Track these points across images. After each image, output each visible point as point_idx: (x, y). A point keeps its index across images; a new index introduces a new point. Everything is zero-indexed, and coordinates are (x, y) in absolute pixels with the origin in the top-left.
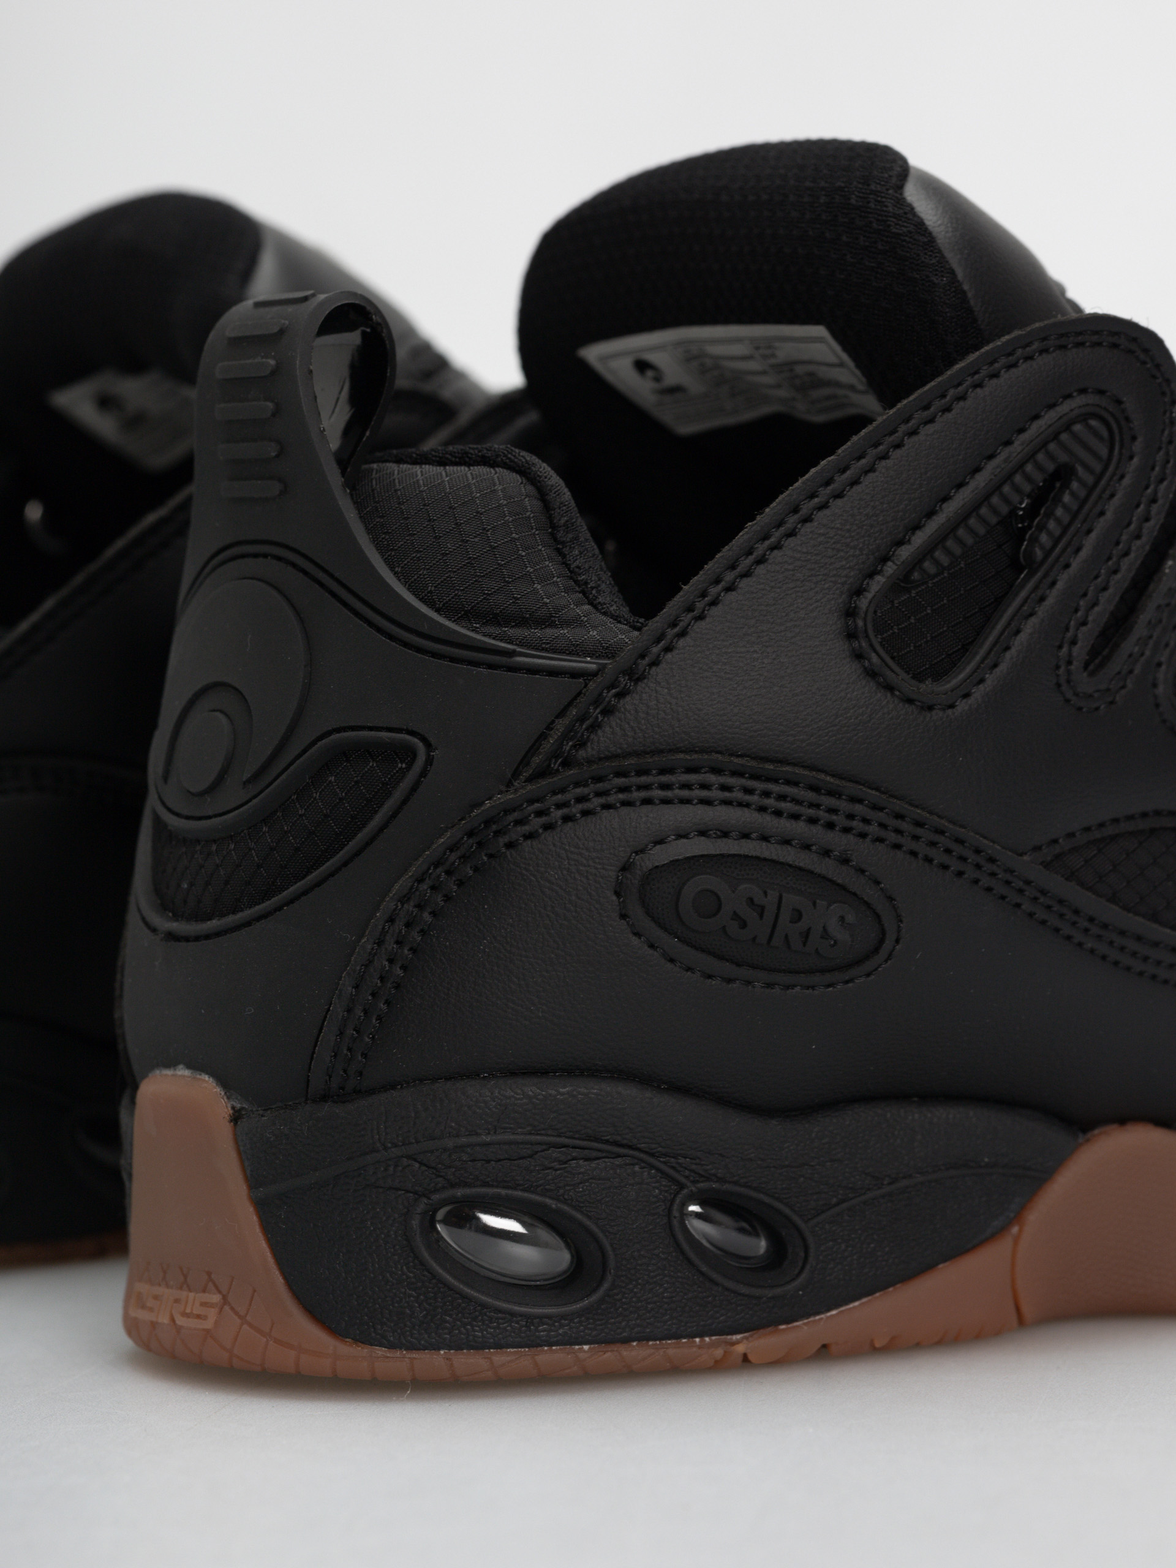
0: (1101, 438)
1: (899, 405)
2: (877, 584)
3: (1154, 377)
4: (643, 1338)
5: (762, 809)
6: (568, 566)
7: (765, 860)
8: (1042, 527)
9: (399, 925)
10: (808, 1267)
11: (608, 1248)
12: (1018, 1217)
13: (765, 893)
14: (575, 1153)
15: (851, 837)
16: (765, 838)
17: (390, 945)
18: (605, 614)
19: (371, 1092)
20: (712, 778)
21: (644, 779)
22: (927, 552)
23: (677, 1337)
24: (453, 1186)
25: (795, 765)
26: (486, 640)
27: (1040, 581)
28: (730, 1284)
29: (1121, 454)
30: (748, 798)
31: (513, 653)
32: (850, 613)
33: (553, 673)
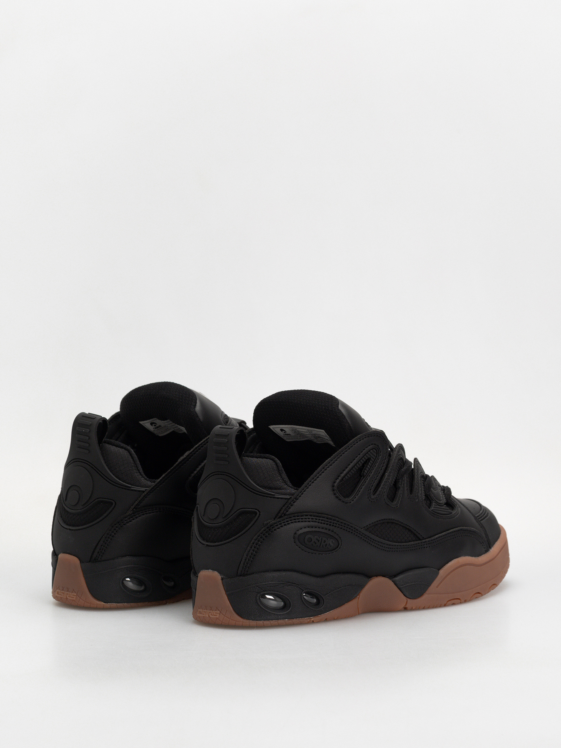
0: (375, 453)
1: (341, 449)
2: (338, 481)
3: (384, 441)
4: (296, 618)
5: (319, 522)
6: (282, 478)
7: (319, 531)
8: (365, 469)
9: (255, 544)
10: (324, 604)
11: (291, 602)
12: (359, 595)
13: (319, 538)
14: (285, 585)
15: (333, 527)
16: (319, 528)
17: (253, 548)
18: (289, 487)
19: (249, 574)
20: (310, 517)
21: (298, 518)
22: (346, 475)
23: (302, 618)
24: (264, 591)
25: (324, 514)
26: (269, 492)
27: (365, 479)
28: (311, 608)
29: (378, 455)
30: (316, 520)
31: (274, 495)
32: (333, 486)
33: (282, 498)
